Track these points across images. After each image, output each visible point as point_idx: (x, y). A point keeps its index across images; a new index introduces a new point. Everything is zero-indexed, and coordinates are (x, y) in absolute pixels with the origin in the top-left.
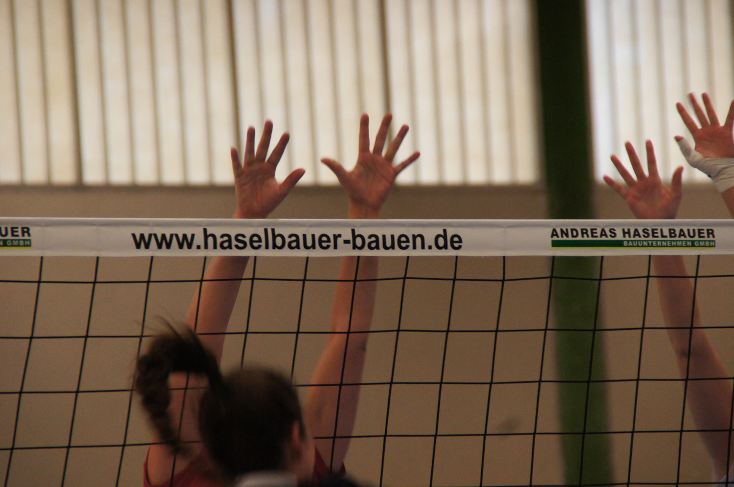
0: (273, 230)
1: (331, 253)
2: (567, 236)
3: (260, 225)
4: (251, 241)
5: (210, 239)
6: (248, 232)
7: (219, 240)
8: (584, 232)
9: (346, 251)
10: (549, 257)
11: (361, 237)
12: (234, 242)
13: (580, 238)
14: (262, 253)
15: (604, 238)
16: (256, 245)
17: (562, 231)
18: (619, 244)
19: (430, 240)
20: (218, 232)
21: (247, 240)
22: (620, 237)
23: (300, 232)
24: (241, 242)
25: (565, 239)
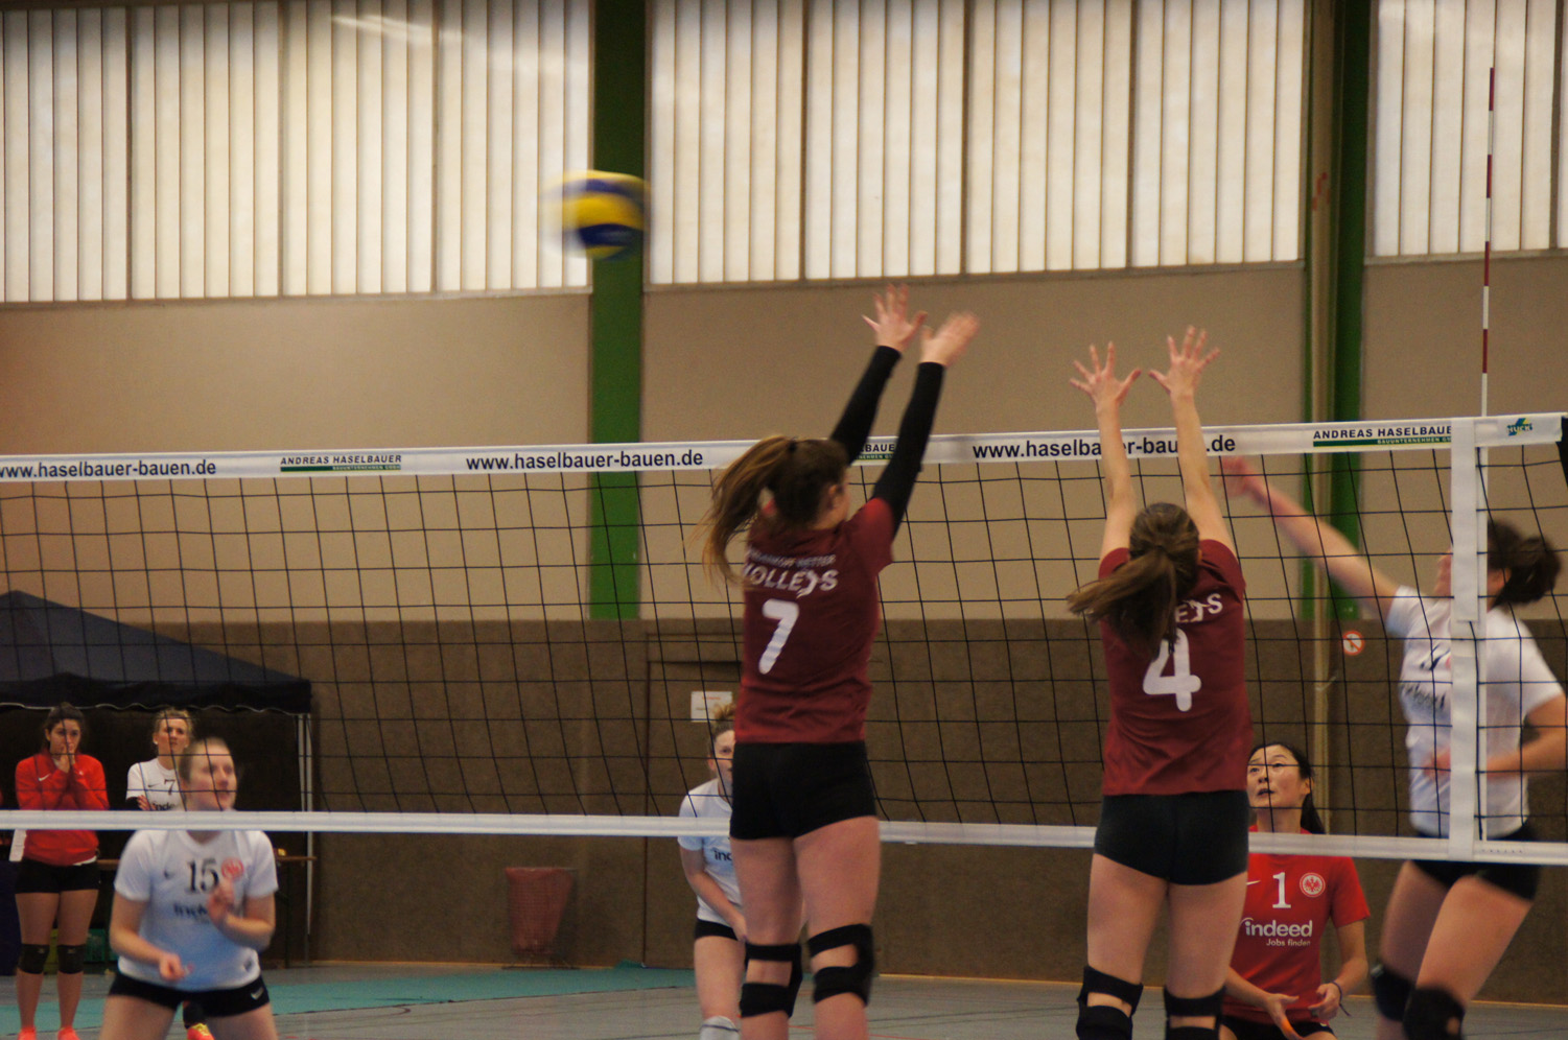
0: (1081, 441)
2: (1328, 436)
3: (1070, 436)
4: (1063, 449)
5: (1031, 449)
6: (1061, 442)
7: (1038, 449)
8: (1344, 433)
10: (1301, 454)
11: (1151, 443)
12: (1050, 451)
13: (1339, 438)
14: (1072, 457)
15: (1361, 438)
16: (1066, 452)
17: (1324, 433)
18: (1374, 442)
20: (1037, 443)
21: (1060, 449)
22: (1375, 436)
24: (1055, 450)
25: (1326, 439)
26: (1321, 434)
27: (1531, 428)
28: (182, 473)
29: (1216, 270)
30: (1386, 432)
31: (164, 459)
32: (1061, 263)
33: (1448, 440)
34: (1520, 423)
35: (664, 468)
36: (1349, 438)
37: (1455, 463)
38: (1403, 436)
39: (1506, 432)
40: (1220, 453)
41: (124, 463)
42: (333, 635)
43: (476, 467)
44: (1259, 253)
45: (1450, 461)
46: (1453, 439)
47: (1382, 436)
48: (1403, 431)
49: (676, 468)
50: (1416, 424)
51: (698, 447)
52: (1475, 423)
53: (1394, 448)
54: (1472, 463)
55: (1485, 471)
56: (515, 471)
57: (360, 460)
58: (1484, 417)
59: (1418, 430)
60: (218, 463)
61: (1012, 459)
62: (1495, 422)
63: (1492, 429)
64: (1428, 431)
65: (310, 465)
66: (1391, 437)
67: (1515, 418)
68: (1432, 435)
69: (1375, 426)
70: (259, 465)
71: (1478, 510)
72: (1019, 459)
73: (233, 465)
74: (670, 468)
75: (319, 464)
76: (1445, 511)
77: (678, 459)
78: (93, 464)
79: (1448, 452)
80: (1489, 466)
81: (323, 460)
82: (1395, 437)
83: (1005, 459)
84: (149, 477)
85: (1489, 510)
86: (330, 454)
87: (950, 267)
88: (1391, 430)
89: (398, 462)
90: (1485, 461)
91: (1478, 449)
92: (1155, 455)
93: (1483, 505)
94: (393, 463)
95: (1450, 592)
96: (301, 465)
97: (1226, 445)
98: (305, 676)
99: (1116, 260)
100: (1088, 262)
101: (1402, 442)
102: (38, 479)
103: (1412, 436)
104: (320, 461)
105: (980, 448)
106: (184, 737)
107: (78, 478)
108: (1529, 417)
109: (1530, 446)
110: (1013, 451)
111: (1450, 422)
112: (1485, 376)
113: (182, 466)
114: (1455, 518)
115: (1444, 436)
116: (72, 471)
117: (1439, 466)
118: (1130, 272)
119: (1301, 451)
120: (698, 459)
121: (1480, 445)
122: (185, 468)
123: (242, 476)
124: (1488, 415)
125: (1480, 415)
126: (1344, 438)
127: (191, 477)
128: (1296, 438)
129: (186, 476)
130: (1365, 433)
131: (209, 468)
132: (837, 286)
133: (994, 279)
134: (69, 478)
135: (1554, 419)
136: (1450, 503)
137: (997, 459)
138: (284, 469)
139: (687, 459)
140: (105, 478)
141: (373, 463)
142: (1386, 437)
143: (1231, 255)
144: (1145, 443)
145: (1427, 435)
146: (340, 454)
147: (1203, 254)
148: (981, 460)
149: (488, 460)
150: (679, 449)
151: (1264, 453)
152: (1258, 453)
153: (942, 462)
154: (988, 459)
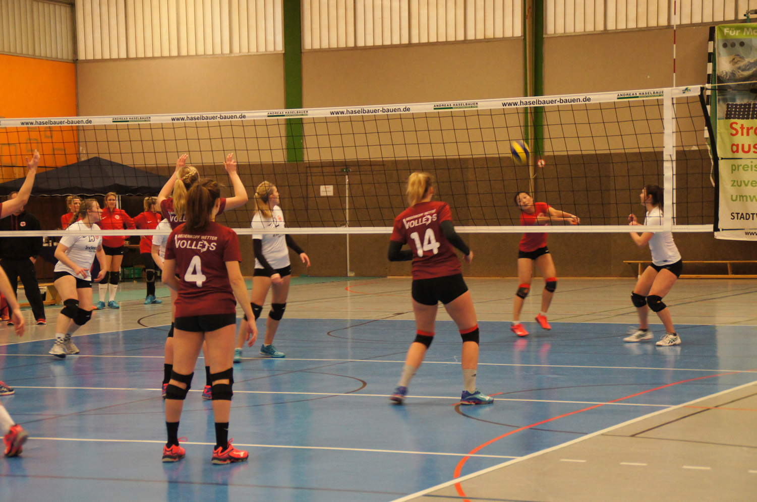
0: (538, 100)
1: (554, 104)
4: (533, 103)
5: (522, 103)
6: (532, 101)
7: (524, 103)
9: (559, 104)
14: (536, 105)
19: (581, 100)
20: (524, 101)
23: (545, 100)
25: (621, 97)
27: (690, 91)
31: (228, 114)
32: (442, 39)
33: (662, 96)
34: (686, 89)
35: (397, 113)
36: (629, 96)
37: (665, 103)
38: (647, 95)
39: (682, 92)
40: (586, 102)
41: (215, 116)
43: (333, 114)
45: (663, 103)
46: (664, 95)
47: (640, 95)
48: (647, 93)
49: (401, 113)
50: (652, 91)
51: (408, 105)
52: (671, 90)
53: (644, 99)
54: (671, 103)
55: (675, 105)
57: (294, 113)
59: (652, 93)
60: (246, 115)
61: (515, 106)
62: (678, 89)
63: (677, 91)
64: (656, 93)
65: (277, 115)
66: (643, 95)
69: (639, 91)
71: (673, 118)
72: (518, 106)
74: (399, 113)
76: (661, 119)
77: (402, 110)
78: (205, 116)
79: (662, 100)
82: (645, 95)
83: (513, 106)
84: (223, 120)
85: (676, 118)
87: (405, 41)
88: (643, 93)
89: (307, 113)
91: (673, 98)
92: (564, 104)
93: (674, 116)
94: (304, 113)
95: (663, 145)
96: (272, 115)
97: (588, 100)
101: (647, 97)
102: (186, 121)
103: (650, 95)
104: (280, 113)
105: (505, 103)
107: (200, 121)
108: (689, 87)
109: (690, 97)
110: (516, 104)
111: (663, 90)
112: (674, 74)
113: (234, 116)
114: (665, 121)
115: (661, 94)
116: (198, 118)
117: (659, 104)
119: (613, 101)
120: (408, 110)
123: (255, 119)
124: (676, 86)
125: (673, 87)
127: (237, 119)
129: (236, 119)
130: (634, 94)
131: (243, 117)
132: (367, 49)
133: (420, 45)
134: (197, 121)
135: (698, 87)
136: (663, 116)
137: (510, 107)
138: (268, 116)
139: (405, 110)
140: (209, 120)
141: (298, 114)
144: (560, 100)
148: (505, 107)
149: (337, 112)
150: (402, 106)
151: (601, 102)
152: (598, 102)
153: (492, 108)
154: (507, 107)
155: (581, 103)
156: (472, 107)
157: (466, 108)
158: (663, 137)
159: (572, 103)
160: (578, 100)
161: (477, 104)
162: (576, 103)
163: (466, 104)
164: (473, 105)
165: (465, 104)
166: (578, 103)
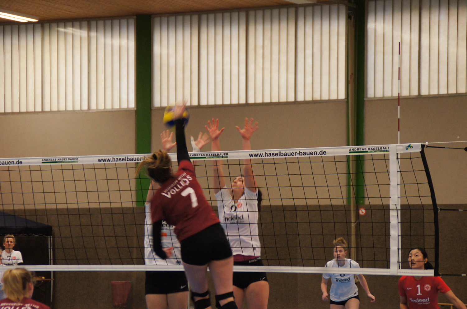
0: (281, 152)
1: (294, 156)
2: (353, 150)
3: (278, 150)
4: (276, 155)
5: (266, 154)
6: (275, 152)
7: (268, 155)
9: (299, 156)
11: (302, 153)
13: (357, 151)
14: (278, 157)
15: (363, 151)
17: (352, 149)
19: (318, 153)
20: (268, 153)
22: (367, 150)
23: (287, 152)
24: (273, 155)
25: (353, 151)
26: (351, 150)
27: (412, 148)
28: (12, 164)
29: (321, 102)
30: (370, 149)
32: (275, 100)
33: (388, 151)
34: (409, 146)
36: (360, 151)
37: (391, 158)
38: (375, 150)
39: (405, 149)
40: (322, 155)
42: (58, 212)
43: (101, 161)
44: (334, 97)
45: (389, 157)
46: (390, 151)
47: (369, 150)
48: (375, 148)
50: (379, 146)
52: (396, 146)
53: (373, 153)
54: (396, 158)
55: (399, 160)
56: (112, 162)
57: (66, 160)
58: (399, 144)
59: (380, 148)
60: (23, 161)
61: (261, 157)
62: (402, 146)
63: (401, 148)
64: (383, 148)
65: (50, 161)
66: (372, 150)
67: (408, 144)
68: (384, 150)
69: (367, 147)
70: (35, 161)
71: (397, 172)
72: (263, 157)
73: (27, 161)
75: (53, 161)
76: (388, 172)
79: (388, 155)
80: (400, 159)
81: (54, 160)
82: (373, 150)
83: (258, 157)
84: (2, 165)
85: (401, 172)
86: (57, 158)
87: (243, 101)
88: (372, 148)
89: (77, 160)
90: (399, 157)
91: (397, 154)
92: (303, 156)
93: (399, 170)
94: (76, 160)
96: (48, 161)
97: (324, 153)
98: (50, 224)
99: (291, 99)
100: (283, 100)
101: (375, 152)
103: (378, 150)
105: (251, 154)
106: (13, 243)
108: (412, 144)
109: (412, 153)
110: (261, 155)
111: (389, 146)
112: (399, 132)
113: (12, 162)
114: (390, 174)
115: (387, 150)
117: (386, 159)
118: (296, 103)
119: (346, 155)
121: (398, 152)
122: (13, 162)
123: (30, 165)
124: (400, 143)
125: (398, 144)
126: (358, 151)
127: (15, 165)
128: (344, 151)
130: (364, 149)
131: (20, 163)
132: (210, 107)
133: (255, 105)
135: (419, 145)
136: (389, 170)
137: (256, 158)
138: (43, 163)
141: (70, 160)
142: (370, 150)
143: (325, 97)
144: (300, 153)
145: (382, 150)
146: (60, 158)
147: (317, 97)
148: (251, 158)
149: (104, 159)
151: (335, 155)
152: (333, 155)
153: (240, 158)
154: (254, 157)
155: (317, 156)
156: (223, 157)
157: (218, 157)
158: (389, 188)
159: (310, 156)
160: (315, 153)
161: (227, 154)
162: (313, 156)
163: (218, 154)
164: (224, 156)
165: (216, 154)
166: (316, 156)
